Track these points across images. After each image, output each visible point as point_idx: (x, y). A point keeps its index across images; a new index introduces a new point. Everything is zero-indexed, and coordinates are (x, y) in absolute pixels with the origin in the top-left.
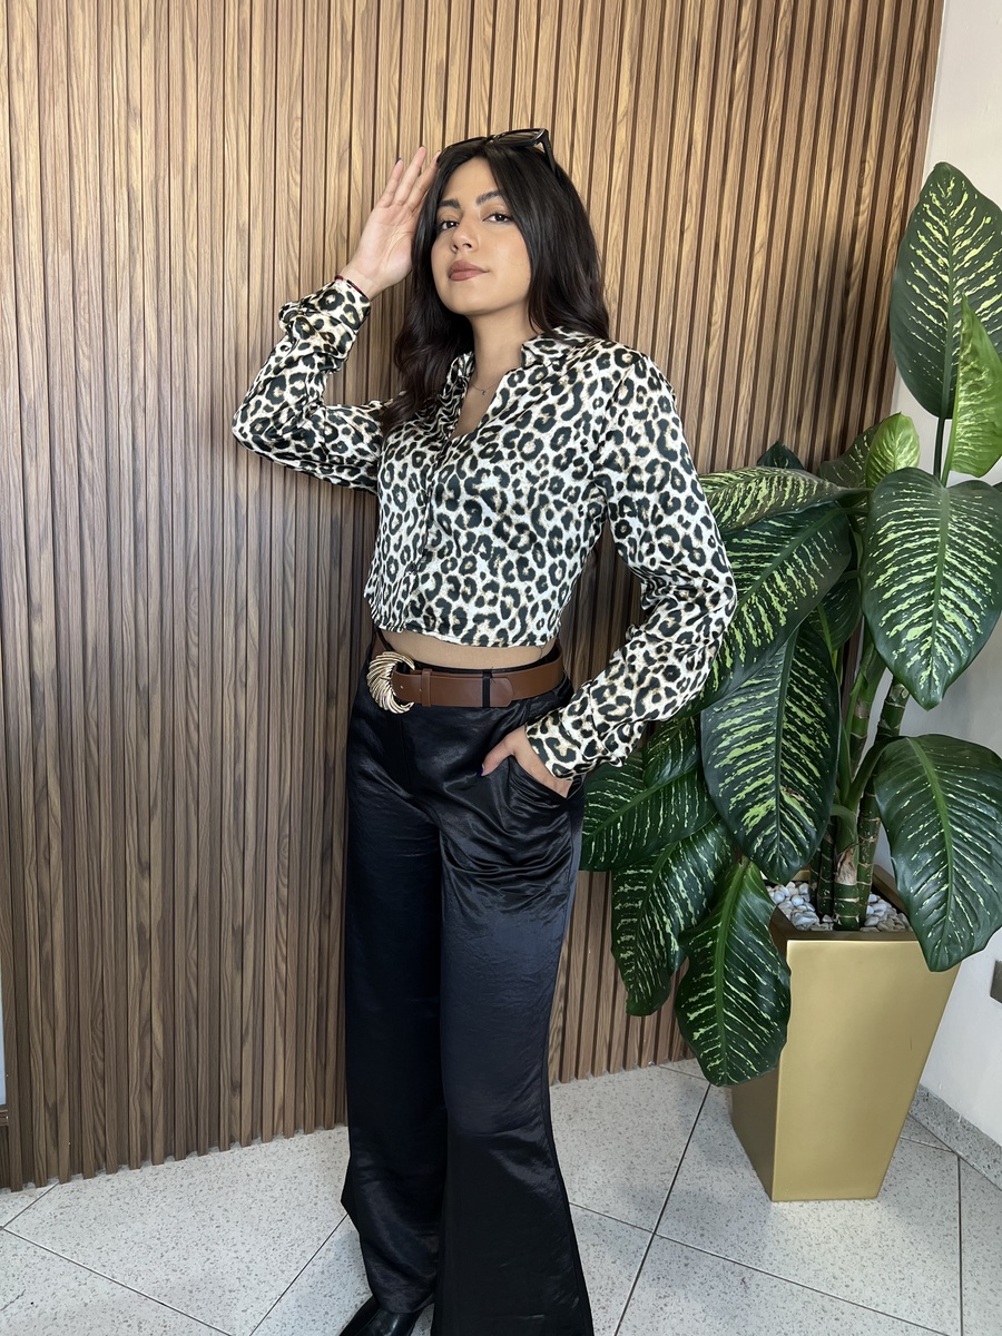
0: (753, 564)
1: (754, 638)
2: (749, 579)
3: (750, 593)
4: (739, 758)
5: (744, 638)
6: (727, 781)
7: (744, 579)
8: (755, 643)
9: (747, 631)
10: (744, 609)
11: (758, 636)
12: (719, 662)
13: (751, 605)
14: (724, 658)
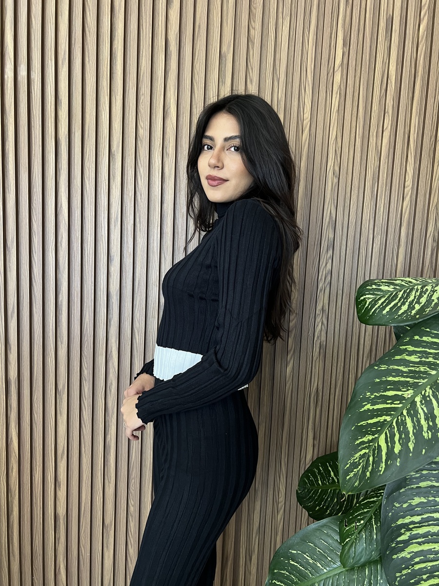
0: (431, 359)
1: (425, 429)
2: (425, 373)
3: (424, 386)
4: (417, 554)
5: (414, 427)
6: (404, 572)
7: (420, 372)
8: (425, 435)
9: (419, 421)
10: (418, 399)
11: (429, 428)
12: (388, 446)
13: (424, 397)
14: (393, 443)
